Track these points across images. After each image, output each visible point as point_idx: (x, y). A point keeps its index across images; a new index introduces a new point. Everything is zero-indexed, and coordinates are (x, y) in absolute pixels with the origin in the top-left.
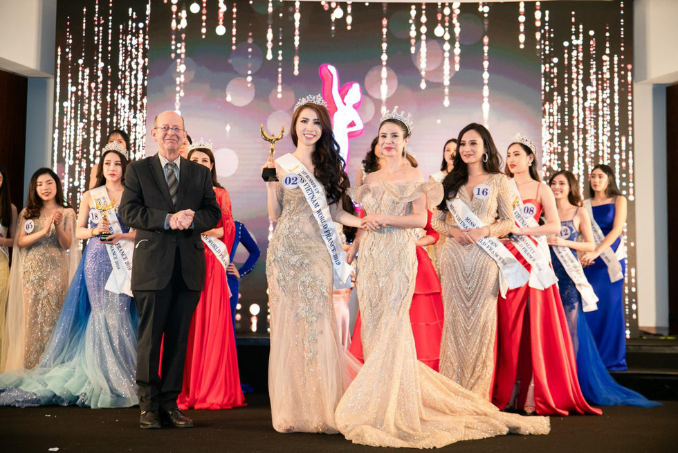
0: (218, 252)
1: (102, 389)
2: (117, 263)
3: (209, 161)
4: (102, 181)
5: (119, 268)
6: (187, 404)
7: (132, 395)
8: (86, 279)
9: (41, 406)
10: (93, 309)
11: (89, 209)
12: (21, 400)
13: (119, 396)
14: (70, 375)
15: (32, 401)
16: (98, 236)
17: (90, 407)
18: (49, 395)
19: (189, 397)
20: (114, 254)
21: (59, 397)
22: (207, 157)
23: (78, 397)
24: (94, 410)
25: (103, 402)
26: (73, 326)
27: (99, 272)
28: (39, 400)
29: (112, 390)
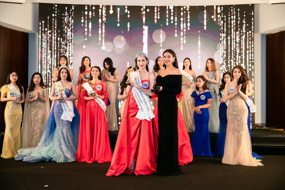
0: (102, 105)
1: (61, 156)
2: (65, 109)
3: (98, 71)
4: (59, 79)
5: (66, 111)
6: (92, 161)
7: (72, 158)
8: (54, 115)
9: (39, 162)
10: (57, 126)
11: (55, 89)
12: (32, 160)
13: (67, 158)
14: (50, 150)
15: (36, 160)
16: (58, 100)
17: (56, 162)
18: (41, 157)
19: (92, 158)
20: (64, 106)
21: (45, 158)
22: (98, 70)
23: (52, 158)
24: (58, 163)
25: (61, 160)
26: (50, 132)
27: (59, 113)
28: (38, 160)
29: (64, 156)
